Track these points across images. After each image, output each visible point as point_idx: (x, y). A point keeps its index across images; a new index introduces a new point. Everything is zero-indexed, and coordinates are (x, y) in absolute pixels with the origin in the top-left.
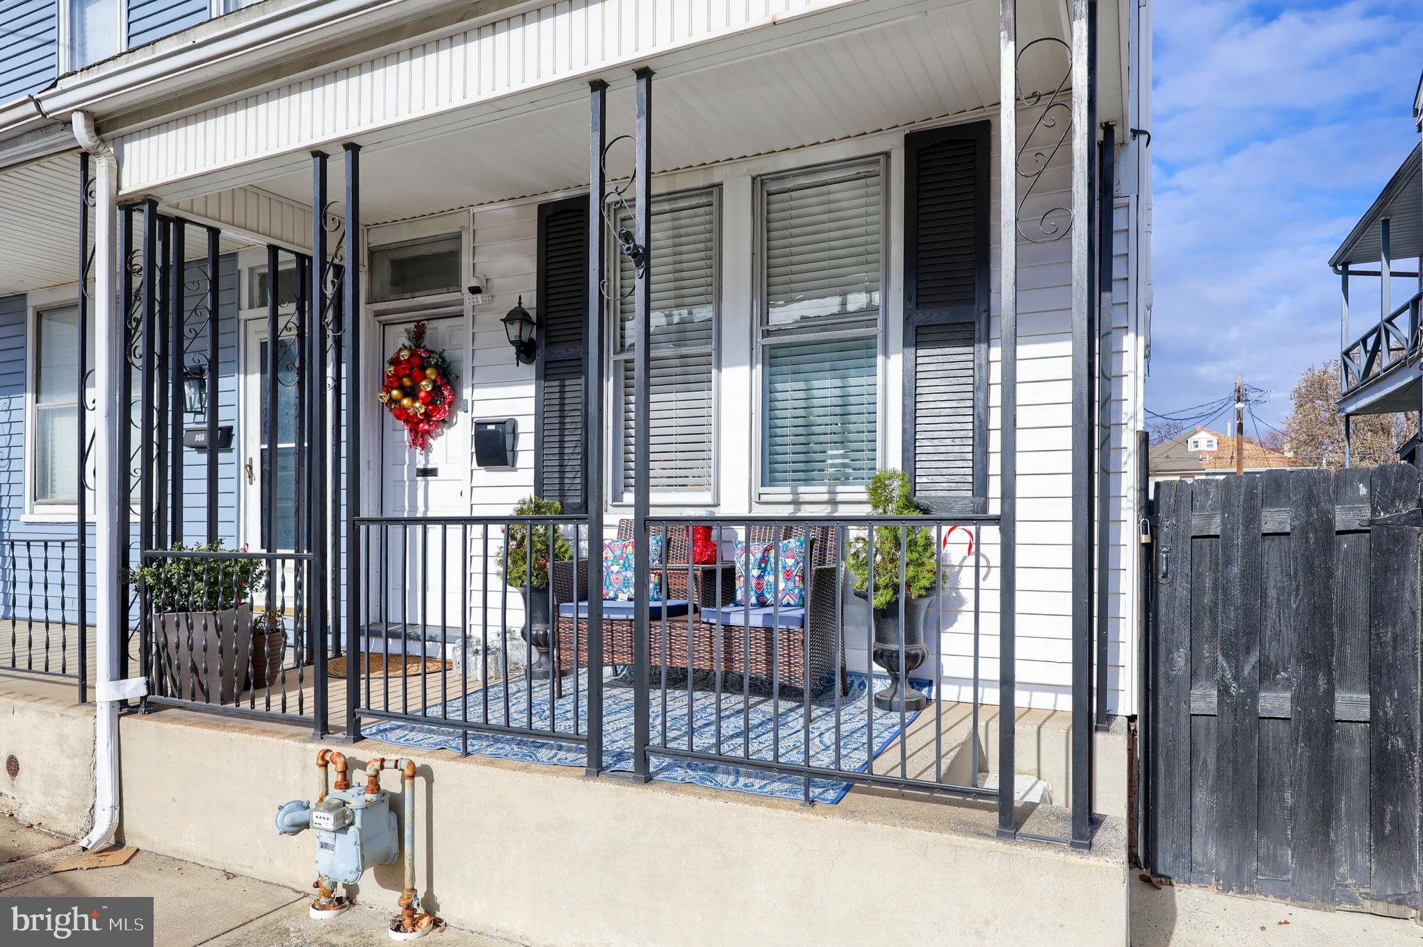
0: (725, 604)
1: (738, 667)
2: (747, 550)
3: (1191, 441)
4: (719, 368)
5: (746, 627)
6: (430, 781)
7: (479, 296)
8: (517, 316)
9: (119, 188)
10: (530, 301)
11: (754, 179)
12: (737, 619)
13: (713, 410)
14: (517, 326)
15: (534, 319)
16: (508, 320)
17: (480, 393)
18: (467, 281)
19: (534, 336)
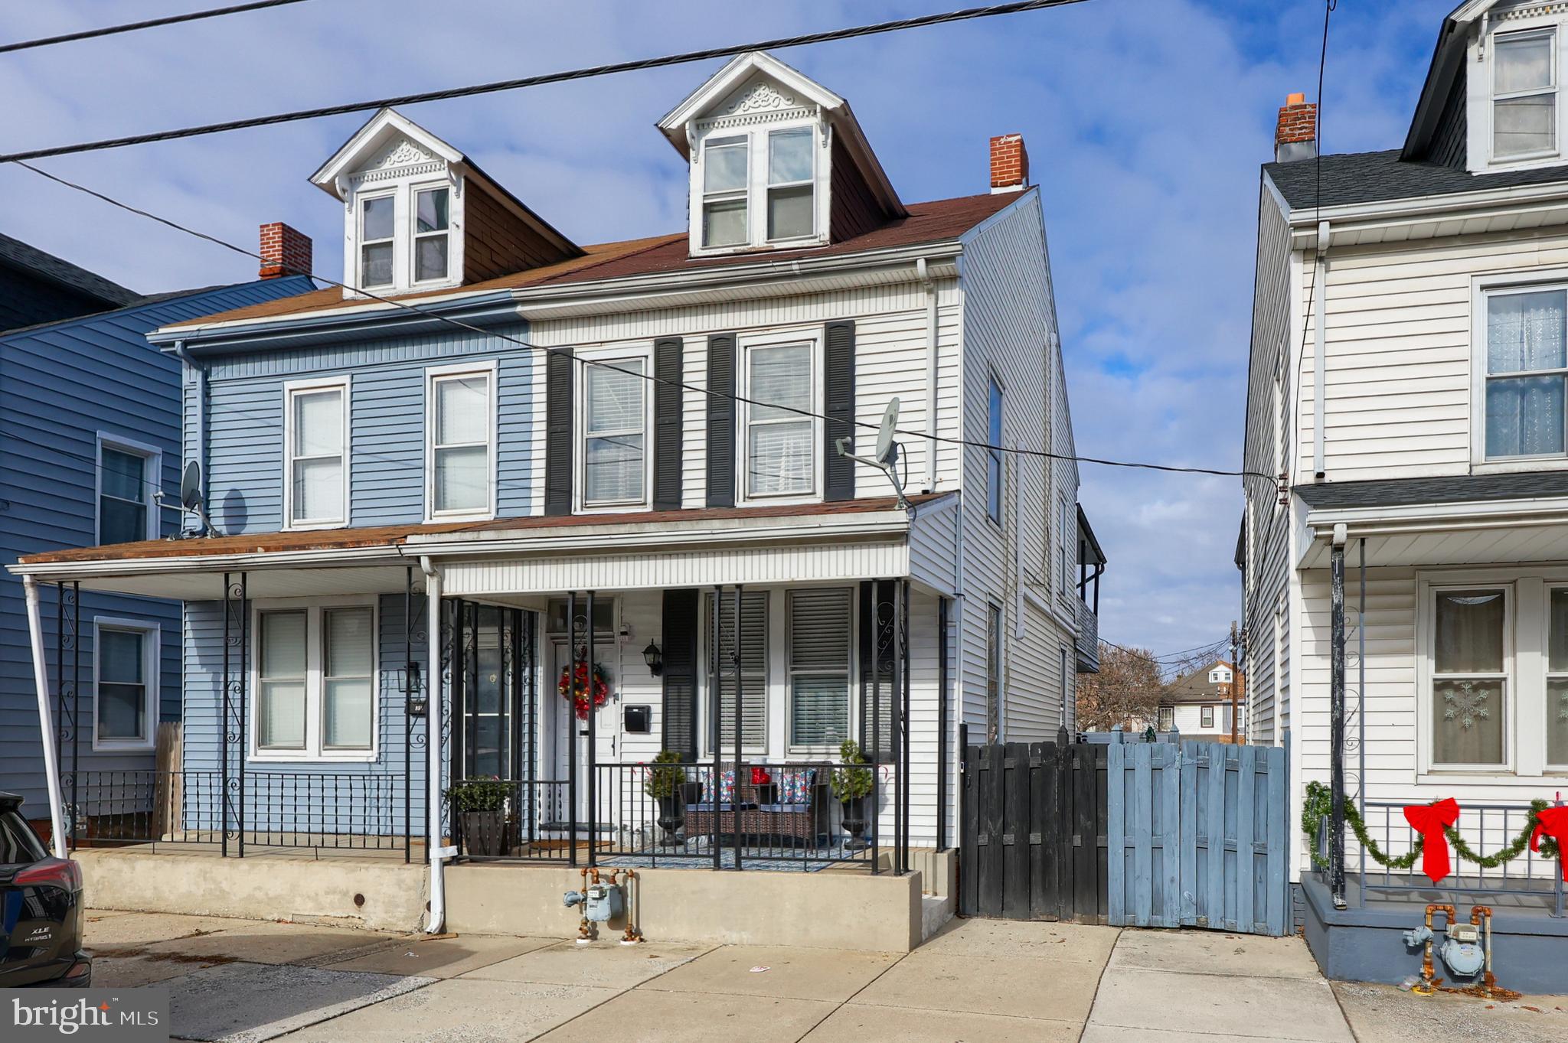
0: (773, 803)
1: (779, 831)
2: (782, 777)
3: (1211, 674)
4: (769, 685)
5: (783, 813)
6: (638, 880)
7: (627, 637)
8: (651, 650)
9: (442, 592)
10: (658, 640)
11: (787, 591)
12: (778, 809)
13: (765, 705)
14: (652, 656)
15: (661, 651)
16: (646, 652)
17: (626, 690)
18: (617, 627)
19: (661, 660)
